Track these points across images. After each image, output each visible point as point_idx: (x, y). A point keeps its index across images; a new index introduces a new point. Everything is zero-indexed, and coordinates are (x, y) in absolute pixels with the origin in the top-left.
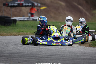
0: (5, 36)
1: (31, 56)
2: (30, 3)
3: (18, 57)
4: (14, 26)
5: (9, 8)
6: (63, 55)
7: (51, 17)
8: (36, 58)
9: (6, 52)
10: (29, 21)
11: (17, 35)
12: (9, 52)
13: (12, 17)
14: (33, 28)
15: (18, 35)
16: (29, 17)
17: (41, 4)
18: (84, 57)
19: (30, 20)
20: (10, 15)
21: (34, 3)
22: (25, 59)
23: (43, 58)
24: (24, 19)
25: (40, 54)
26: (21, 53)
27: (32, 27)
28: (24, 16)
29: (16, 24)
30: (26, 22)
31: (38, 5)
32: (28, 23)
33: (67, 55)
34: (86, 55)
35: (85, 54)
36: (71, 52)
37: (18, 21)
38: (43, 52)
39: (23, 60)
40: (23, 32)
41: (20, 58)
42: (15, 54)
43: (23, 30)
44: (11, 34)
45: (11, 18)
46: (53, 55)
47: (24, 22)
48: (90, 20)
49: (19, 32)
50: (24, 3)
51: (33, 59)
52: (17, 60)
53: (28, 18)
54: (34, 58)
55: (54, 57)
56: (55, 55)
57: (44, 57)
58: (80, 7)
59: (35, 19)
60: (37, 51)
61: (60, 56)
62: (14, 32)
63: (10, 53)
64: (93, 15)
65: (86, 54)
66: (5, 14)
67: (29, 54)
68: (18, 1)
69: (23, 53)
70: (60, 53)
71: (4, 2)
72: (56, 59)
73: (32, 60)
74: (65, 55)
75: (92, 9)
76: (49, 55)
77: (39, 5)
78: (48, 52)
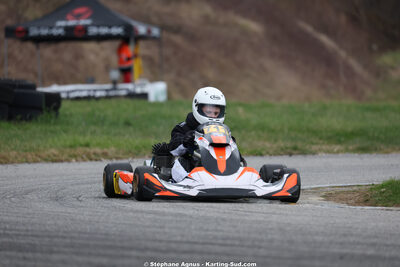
0: (12, 163)
1: (123, 248)
2: (119, 26)
3: (66, 250)
4: (52, 121)
5: (30, 46)
6: (257, 243)
9: (18, 230)
10: (113, 102)
11: (63, 158)
12: (32, 230)
13: (44, 85)
14: (131, 129)
15: (68, 161)
16: (115, 83)
17: (163, 28)
18: (345, 251)
19: (116, 97)
20: (36, 75)
21: (134, 23)
22: (96, 260)
24: (92, 94)
25: (158, 237)
26: (80, 232)
27: (128, 124)
28: (92, 81)
29: (57, 114)
30: (101, 104)
31: (149, 31)
32: (109, 110)
33: (271, 241)
34: (352, 239)
35: (345, 235)
36: (288, 228)
37: (68, 98)
38: (174, 231)
39: (90, 263)
40: (87, 145)
41: (77, 254)
42: (56, 240)
43: (88, 138)
44: (40, 157)
45: (40, 89)
46: (214, 241)
47: (93, 102)
48: (369, 93)
49: (71, 147)
50: (93, 25)
51: (129, 257)
52: (64, 262)
53: (108, 86)
54: (134, 253)
55: (217, 249)
56: (220, 242)
57: (175, 251)
58: (324, 39)
59: (138, 90)
60: (148, 227)
61: (242, 246)
62: (51, 147)
63: (32, 236)
64: (379, 73)
65: (352, 235)
66: (12, 73)
67: (113, 237)
68: (69, 17)
69: (86, 236)
70: (242, 235)
71: (10, 22)
73: (127, 262)
74: (262, 241)
75: (375, 47)
76: (196, 240)
77: (155, 32)
78: (193, 227)
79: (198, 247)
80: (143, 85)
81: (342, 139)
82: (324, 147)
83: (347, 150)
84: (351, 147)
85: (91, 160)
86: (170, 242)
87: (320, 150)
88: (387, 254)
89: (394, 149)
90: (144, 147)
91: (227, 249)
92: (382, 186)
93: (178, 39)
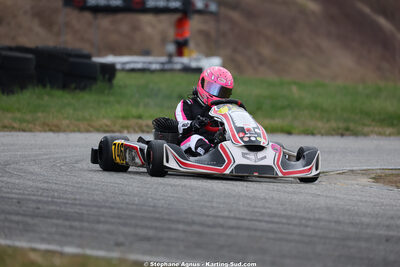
0: (64, 131)
1: (170, 220)
3: (113, 220)
4: (106, 92)
5: (88, 15)
6: (304, 221)
7: (262, 62)
8: (187, 228)
9: (66, 198)
10: (168, 75)
11: (115, 129)
12: (80, 200)
13: (99, 55)
15: (120, 132)
16: (170, 56)
17: (220, 3)
18: (391, 233)
19: (172, 70)
20: (92, 44)
22: (142, 232)
23: (220, 230)
24: (145, 66)
25: (205, 211)
26: (127, 203)
28: (147, 53)
29: (111, 84)
30: (156, 78)
31: (207, 6)
32: (163, 83)
33: (319, 220)
35: (392, 218)
36: (336, 209)
37: (123, 70)
38: (222, 206)
39: (136, 235)
40: (140, 117)
41: (125, 225)
42: (103, 210)
43: (141, 110)
44: (92, 127)
45: (95, 59)
46: (260, 218)
47: (148, 76)
49: (124, 118)
51: (177, 230)
52: (110, 232)
53: (164, 59)
54: (181, 227)
55: (264, 226)
56: (267, 219)
57: (222, 226)
59: (194, 65)
60: (197, 200)
61: (289, 224)
62: (104, 117)
63: (81, 205)
66: (69, 42)
67: (160, 209)
69: (134, 207)
70: (289, 213)
72: (272, 235)
73: (173, 235)
74: (309, 219)
77: (213, 7)
78: (241, 203)
79: (246, 224)
80: (197, 60)
81: (395, 122)
82: (376, 129)
85: (143, 132)
86: (217, 217)
87: (372, 132)
91: (274, 226)
93: (235, 15)
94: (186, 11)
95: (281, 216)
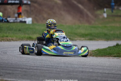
1: (16, 68)
6: (57, 67)
7: (44, 19)
8: (22, 70)
10: (16, 24)
15: (1, 41)
16: (16, 18)
17: (31, 1)
18: (83, 70)
19: (17, 22)
22: (8, 71)
23: (31, 70)
25: (27, 65)
26: (3, 63)
27: (20, 30)
30: (11, 24)
31: (27, 2)
32: (14, 26)
33: (61, 67)
34: (86, 66)
35: (83, 65)
36: (67, 63)
38: (32, 63)
39: (6, 72)
40: (7, 37)
41: (3, 69)
43: (7, 34)
46: (44, 66)
48: (93, 22)
49: (2, 37)
51: (18, 71)
53: (14, 19)
54: (19, 69)
55: (45, 69)
56: (46, 67)
57: (32, 69)
58: (80, 6)
59: (23, 20)
60: (25, 62)
61: (53, 68)
64: (96, 16)
67: (13, 64)
69: (5, 64)
70: (52, 64)
72: (47, 72)
73: (17, 72)
74: (58, 66)
75: (95, 8)
76: (38, 66)
77: (29, 3)
78: (38, 62)
79: (39, 68)
80: (25, 19)
81: (84, 36)
82: (79, 38)
83: (86, 40)
84: (87, 39)
85: (8, 41)
86: (30, 66)
87: (78, 39)
88: (96, 71)
89: (100, 40)
90: (25, 37)
91: (48, 69)
92: (96, 51)
93: (36, 5)
94: (21, 4)
95: (50, 66)
